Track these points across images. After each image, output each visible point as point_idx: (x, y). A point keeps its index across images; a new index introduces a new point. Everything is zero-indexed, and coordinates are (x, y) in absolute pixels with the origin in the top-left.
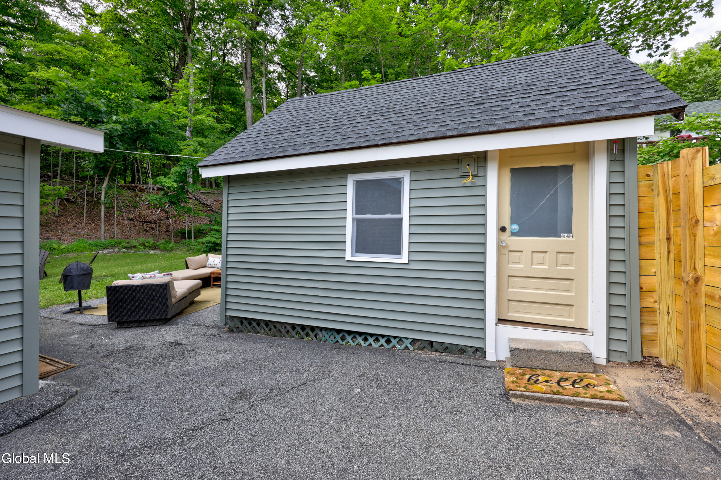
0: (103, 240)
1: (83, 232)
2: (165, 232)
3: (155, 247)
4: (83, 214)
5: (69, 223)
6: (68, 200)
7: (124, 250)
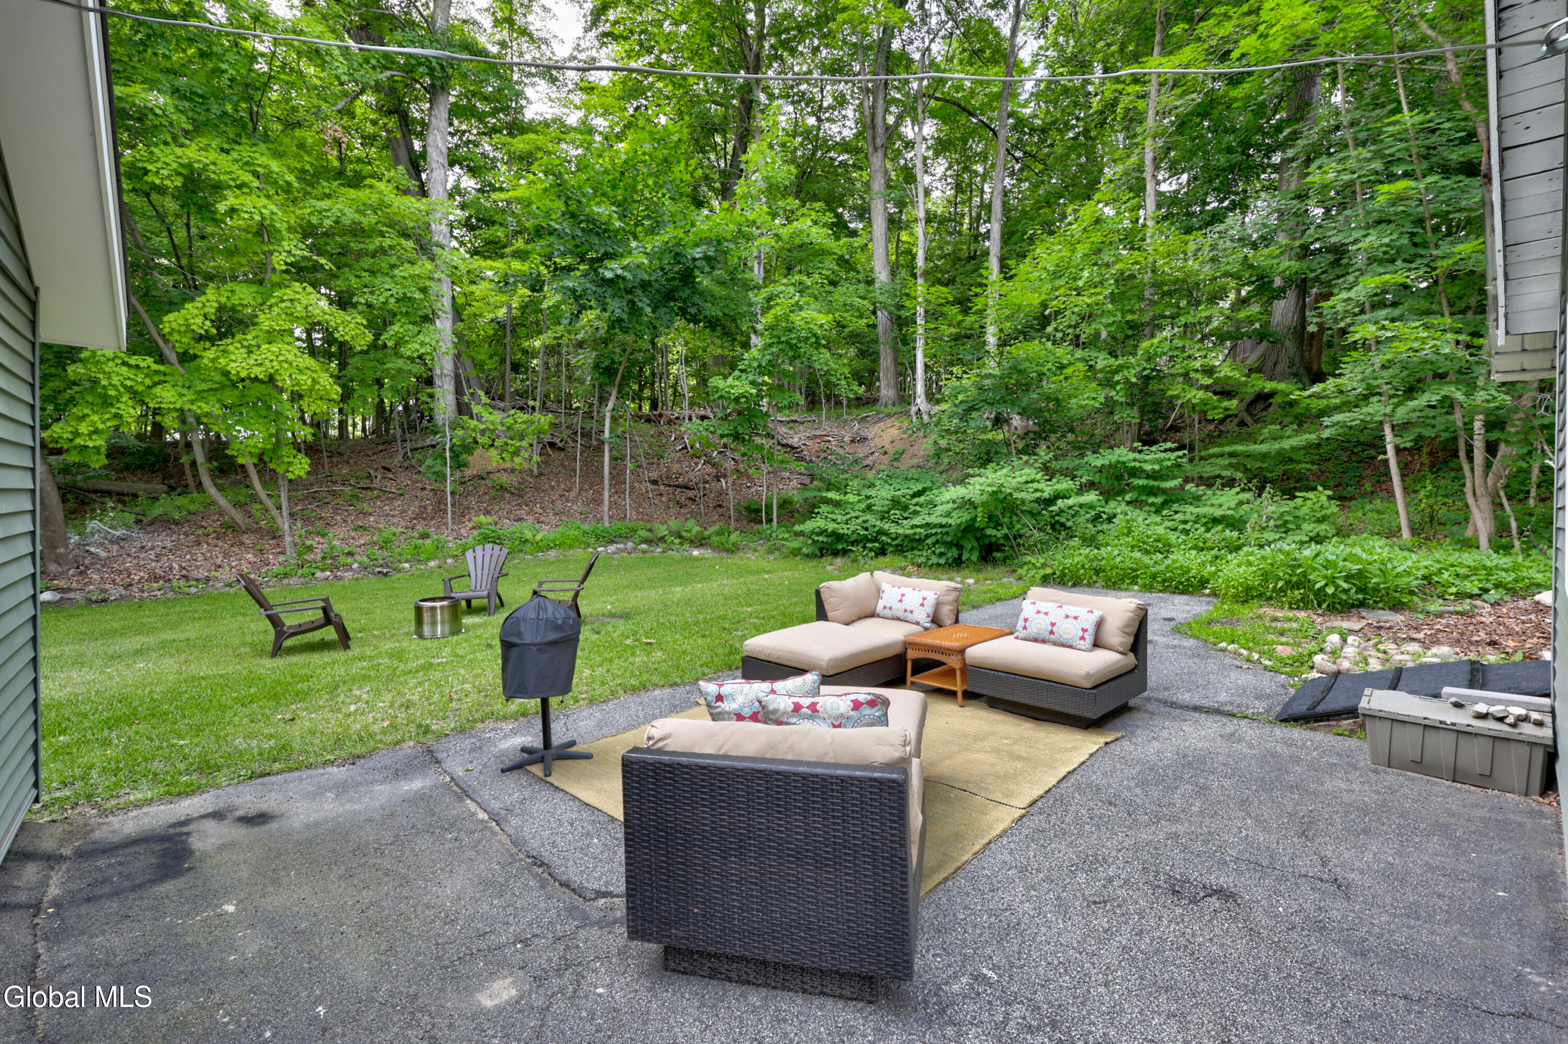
0: (607, 524)
1: (575, 507)
2: (715, 507)
3: (701, 542)
4: (575, 471)
5: (553, 488)
6: (552, 445)
7: (644, 546)
